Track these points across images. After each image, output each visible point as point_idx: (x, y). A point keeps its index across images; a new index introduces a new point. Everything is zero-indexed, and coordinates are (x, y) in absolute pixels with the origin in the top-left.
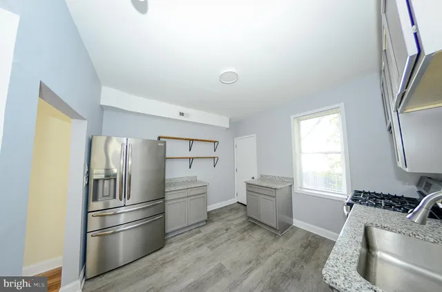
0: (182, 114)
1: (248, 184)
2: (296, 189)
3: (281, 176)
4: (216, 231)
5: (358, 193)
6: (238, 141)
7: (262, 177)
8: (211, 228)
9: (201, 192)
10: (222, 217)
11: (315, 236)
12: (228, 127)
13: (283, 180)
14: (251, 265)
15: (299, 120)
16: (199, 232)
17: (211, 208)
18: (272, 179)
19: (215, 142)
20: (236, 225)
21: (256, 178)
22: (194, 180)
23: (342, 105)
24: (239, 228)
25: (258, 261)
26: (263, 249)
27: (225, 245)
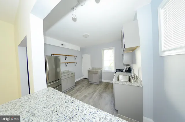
0: (62, 45)
1: (89, 71)
2: (103, 71)
3: (98, 67)
4: (80, 88)
5: (117, 70)
6: (83, 56)
7: (93, 68)
8: (77, 87)
9: (73, 76)
10: (80, 83)
11: (107, 83)
12: (80, 50)
13: (99, 69)
14: (93, 93)
15: (104, 50)
16: (74, 89)
17: (76, 81)
18: (96, 69)
19: (75, 56)
20: (86, 85)
21: (90, 69)
22: (68, 72)
23: (114, 47)
24: (87, 85)
25: (95, 92)
26: (96, 88)
27: (84, 91)
